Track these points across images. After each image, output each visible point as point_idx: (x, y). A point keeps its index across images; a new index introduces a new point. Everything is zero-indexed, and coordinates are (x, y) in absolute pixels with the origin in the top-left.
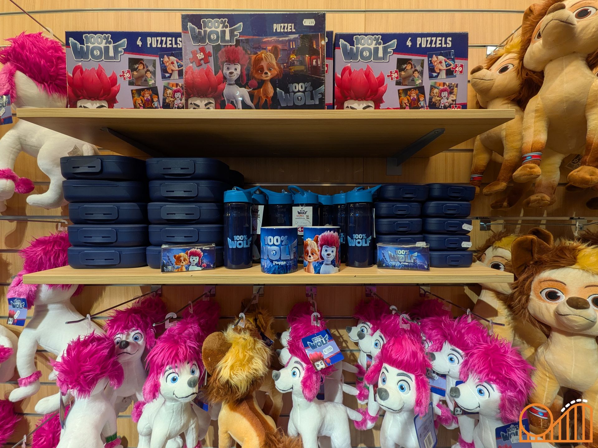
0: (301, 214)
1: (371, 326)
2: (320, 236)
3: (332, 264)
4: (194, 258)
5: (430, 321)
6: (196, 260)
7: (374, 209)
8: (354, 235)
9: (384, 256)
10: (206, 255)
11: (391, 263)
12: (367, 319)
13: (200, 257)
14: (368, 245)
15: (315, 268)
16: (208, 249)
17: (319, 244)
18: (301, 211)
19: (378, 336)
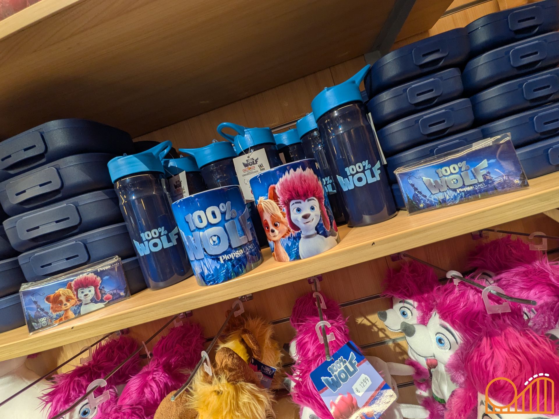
0: (249, 167)
1: (416, 304)
2: (278, 186)
3: (318, 233)
4: (86, 291)
5: (517, 274)
6: (89, 294)
7: (370, 114)
8: (347, 169)
9: (416, 189)
10: (107, 279)
11: (435, 197)
12: (406, 294)
13: (96, 287)
14: (379, 179)
15: (288, 249)
16: (107, 268)
17: (280, 202)
18: (247, 161)
19: (438, 326)
